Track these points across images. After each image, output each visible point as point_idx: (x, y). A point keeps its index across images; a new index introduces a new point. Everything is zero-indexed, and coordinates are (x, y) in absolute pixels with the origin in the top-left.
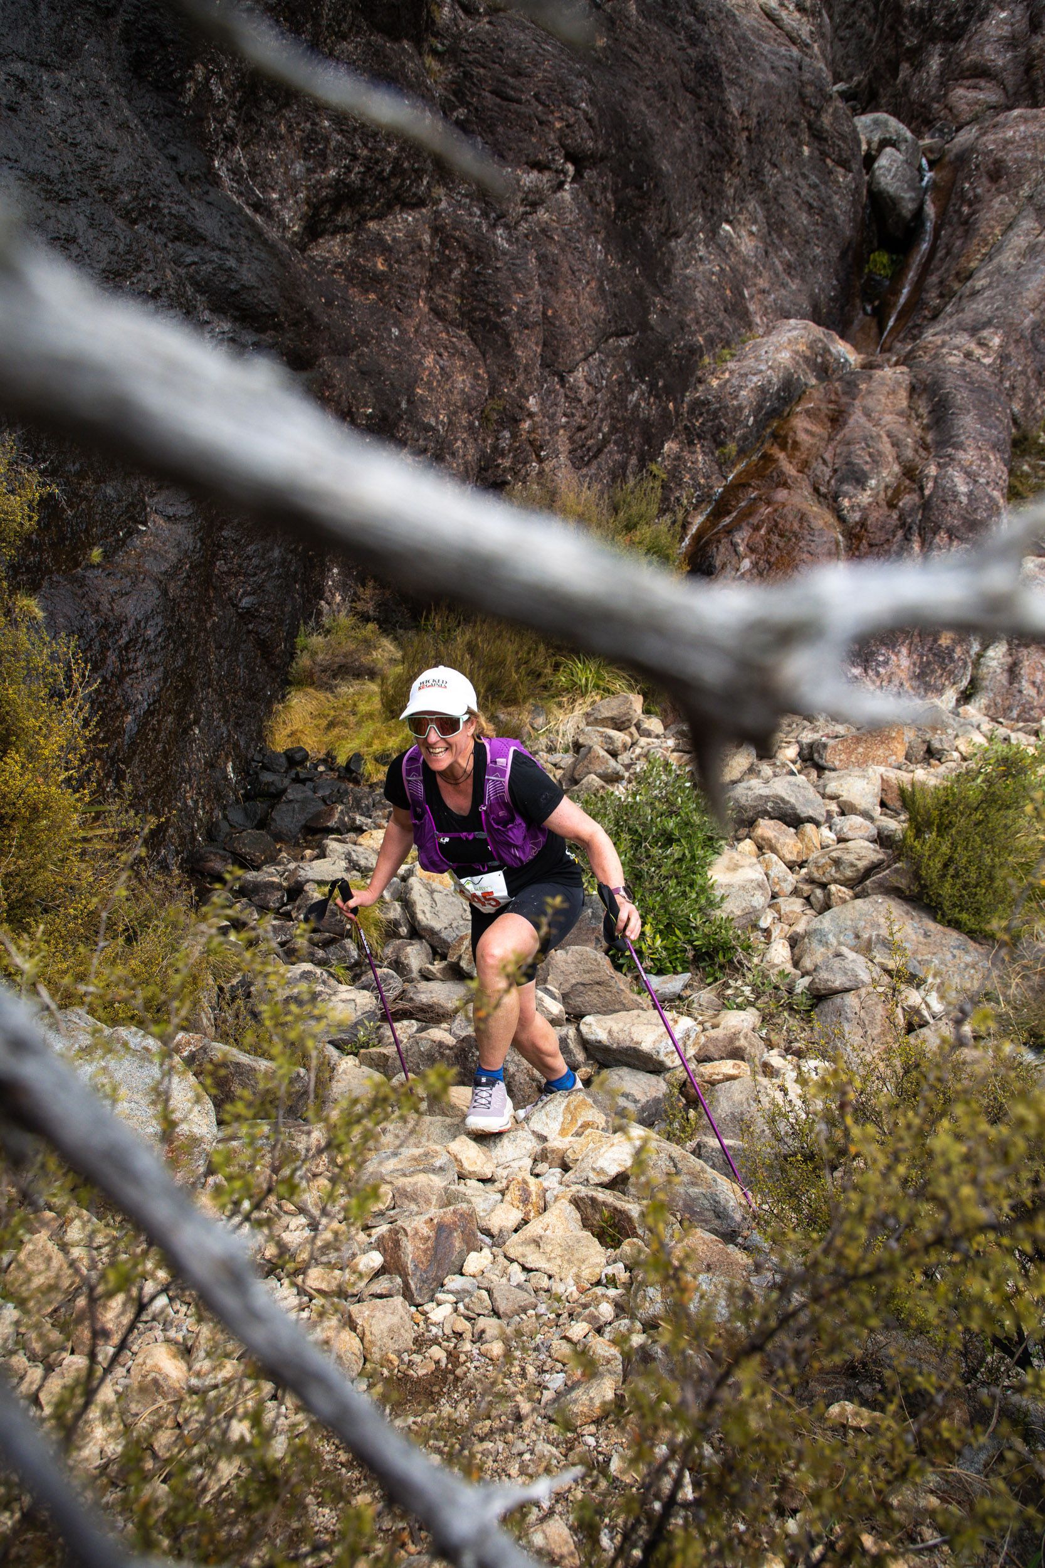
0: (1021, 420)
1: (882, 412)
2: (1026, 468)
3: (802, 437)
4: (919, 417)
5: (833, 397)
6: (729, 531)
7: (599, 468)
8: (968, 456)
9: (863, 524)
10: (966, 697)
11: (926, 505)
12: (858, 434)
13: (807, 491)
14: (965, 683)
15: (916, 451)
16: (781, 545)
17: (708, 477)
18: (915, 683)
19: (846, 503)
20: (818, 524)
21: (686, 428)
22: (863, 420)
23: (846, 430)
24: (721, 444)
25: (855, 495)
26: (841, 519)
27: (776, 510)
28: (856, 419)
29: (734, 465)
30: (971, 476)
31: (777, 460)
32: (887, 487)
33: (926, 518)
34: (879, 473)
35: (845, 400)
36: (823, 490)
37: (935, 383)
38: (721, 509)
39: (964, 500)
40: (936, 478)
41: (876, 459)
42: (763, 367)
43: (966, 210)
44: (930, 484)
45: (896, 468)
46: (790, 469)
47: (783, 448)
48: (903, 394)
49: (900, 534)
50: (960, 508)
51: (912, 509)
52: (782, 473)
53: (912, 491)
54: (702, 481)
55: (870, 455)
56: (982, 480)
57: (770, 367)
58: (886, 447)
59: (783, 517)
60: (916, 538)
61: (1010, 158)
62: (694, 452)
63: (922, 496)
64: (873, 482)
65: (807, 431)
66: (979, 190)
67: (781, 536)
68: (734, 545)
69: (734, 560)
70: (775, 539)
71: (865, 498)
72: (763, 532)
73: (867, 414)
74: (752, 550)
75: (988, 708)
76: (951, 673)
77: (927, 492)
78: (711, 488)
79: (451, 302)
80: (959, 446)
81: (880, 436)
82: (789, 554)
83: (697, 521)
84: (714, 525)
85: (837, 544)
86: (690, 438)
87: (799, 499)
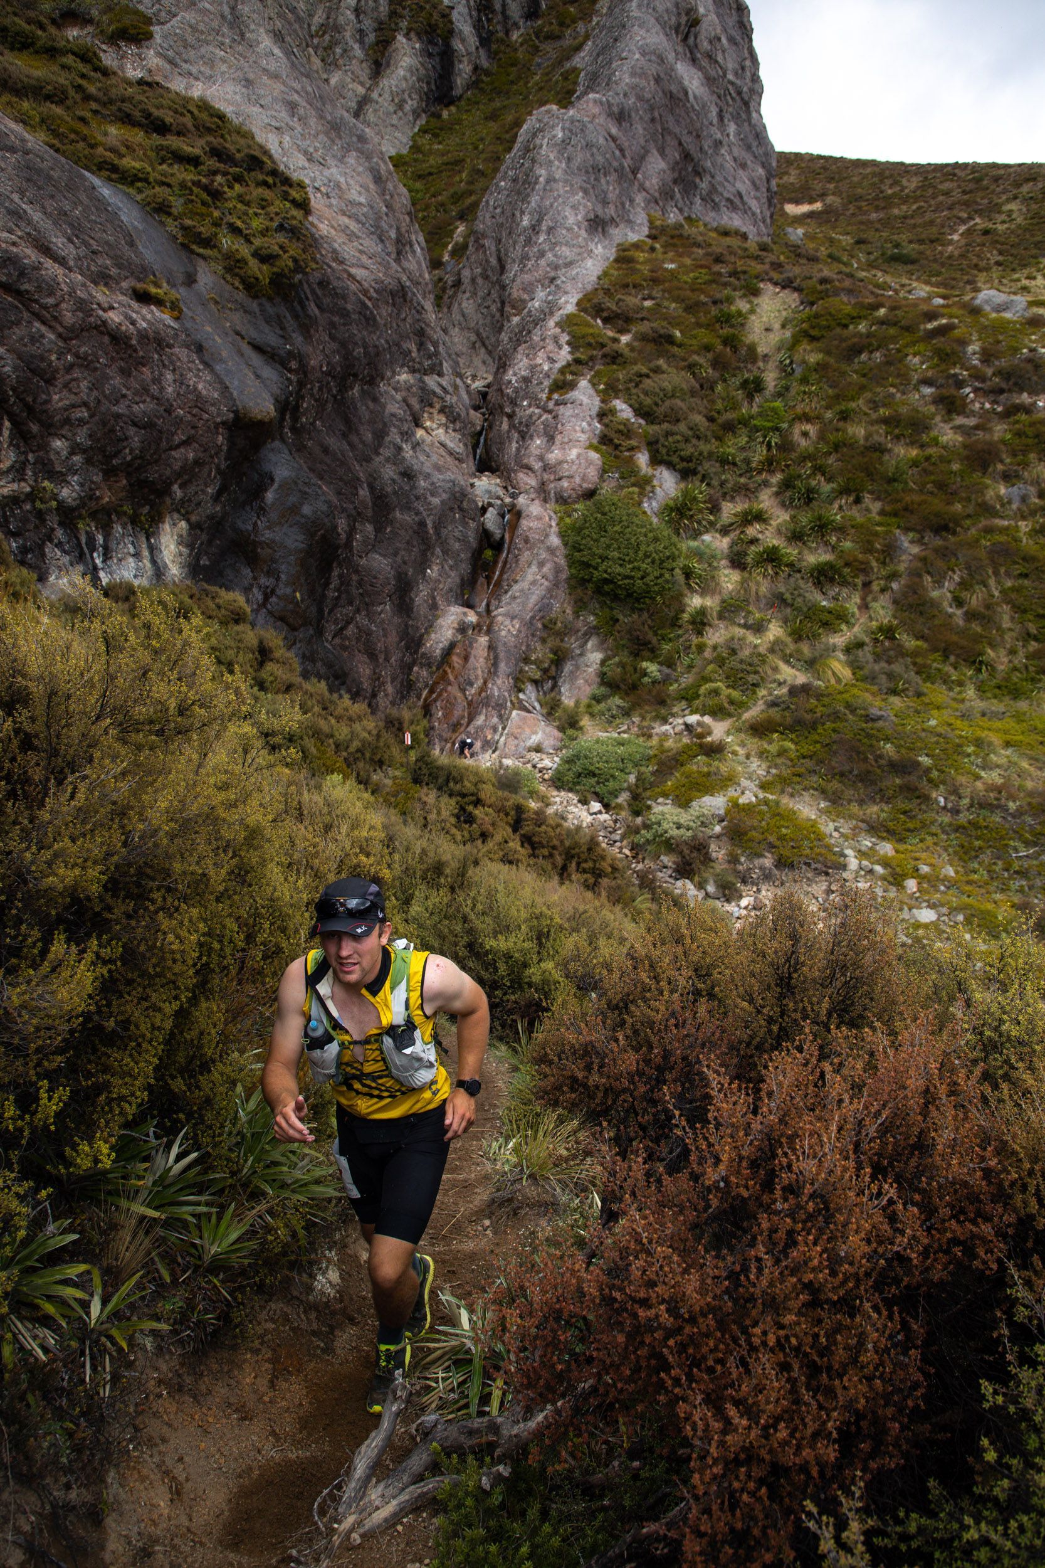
3: (456, 665)
5: (465, 648)
6: (435, 700)
8: (499, 682)
10: (494, 751)
11: (487, 696)
12: (472, 665)
13: (457, 687)
14: (494, 748)
15: (487, 675)
16: (450, 707)
19: (468, 692)
20: (460, 700)
21: (420, 662)
22: (474, 660)
23: (469, 664)
24: (431, 667)
26: (466, 698)
27: (448, 693)
28: (472, 659)
29: (435, 674)
30: (499, 689)
31: (448, 674)
32: (479, 688)
33: (487, 702)
34: (477, 682)
35: (469, 650)
36: (461, 687)
38: (431, 692)
39: (496, 698)
41: (477, 676)
43: (516, 551)
44: (489, 689)
45: (482, 681)
46: (451, 677)
47: (450, 669)
49: (481, 704)
50: (495, 700)
51: (484, 697)
52: (450, 680)
53: (485, 691)
55: (475, 674)
56: (502, 690)
58: (479, 672)
59: (450, 696)
60: (484, 708)
62: (423, 671)
63: (487, 694)
64: (475, 685)
65: (457, 662)
66: (521, 546)
68: (437, 706)
69: (437, 712)
70: (448, 705)
71: (473, 691)
72: (445, 702)
73: (475, 657)
74: (442, 708)
75: (498, 754)
76: (490, 746)
77: (488, 692)
79: (362, 647)
80: (499, 676)
81: (478, 667)
82: (452, 711)
83: (425, 693)
85: (465, 706)
86: (422, 666)
87: (453, 690)
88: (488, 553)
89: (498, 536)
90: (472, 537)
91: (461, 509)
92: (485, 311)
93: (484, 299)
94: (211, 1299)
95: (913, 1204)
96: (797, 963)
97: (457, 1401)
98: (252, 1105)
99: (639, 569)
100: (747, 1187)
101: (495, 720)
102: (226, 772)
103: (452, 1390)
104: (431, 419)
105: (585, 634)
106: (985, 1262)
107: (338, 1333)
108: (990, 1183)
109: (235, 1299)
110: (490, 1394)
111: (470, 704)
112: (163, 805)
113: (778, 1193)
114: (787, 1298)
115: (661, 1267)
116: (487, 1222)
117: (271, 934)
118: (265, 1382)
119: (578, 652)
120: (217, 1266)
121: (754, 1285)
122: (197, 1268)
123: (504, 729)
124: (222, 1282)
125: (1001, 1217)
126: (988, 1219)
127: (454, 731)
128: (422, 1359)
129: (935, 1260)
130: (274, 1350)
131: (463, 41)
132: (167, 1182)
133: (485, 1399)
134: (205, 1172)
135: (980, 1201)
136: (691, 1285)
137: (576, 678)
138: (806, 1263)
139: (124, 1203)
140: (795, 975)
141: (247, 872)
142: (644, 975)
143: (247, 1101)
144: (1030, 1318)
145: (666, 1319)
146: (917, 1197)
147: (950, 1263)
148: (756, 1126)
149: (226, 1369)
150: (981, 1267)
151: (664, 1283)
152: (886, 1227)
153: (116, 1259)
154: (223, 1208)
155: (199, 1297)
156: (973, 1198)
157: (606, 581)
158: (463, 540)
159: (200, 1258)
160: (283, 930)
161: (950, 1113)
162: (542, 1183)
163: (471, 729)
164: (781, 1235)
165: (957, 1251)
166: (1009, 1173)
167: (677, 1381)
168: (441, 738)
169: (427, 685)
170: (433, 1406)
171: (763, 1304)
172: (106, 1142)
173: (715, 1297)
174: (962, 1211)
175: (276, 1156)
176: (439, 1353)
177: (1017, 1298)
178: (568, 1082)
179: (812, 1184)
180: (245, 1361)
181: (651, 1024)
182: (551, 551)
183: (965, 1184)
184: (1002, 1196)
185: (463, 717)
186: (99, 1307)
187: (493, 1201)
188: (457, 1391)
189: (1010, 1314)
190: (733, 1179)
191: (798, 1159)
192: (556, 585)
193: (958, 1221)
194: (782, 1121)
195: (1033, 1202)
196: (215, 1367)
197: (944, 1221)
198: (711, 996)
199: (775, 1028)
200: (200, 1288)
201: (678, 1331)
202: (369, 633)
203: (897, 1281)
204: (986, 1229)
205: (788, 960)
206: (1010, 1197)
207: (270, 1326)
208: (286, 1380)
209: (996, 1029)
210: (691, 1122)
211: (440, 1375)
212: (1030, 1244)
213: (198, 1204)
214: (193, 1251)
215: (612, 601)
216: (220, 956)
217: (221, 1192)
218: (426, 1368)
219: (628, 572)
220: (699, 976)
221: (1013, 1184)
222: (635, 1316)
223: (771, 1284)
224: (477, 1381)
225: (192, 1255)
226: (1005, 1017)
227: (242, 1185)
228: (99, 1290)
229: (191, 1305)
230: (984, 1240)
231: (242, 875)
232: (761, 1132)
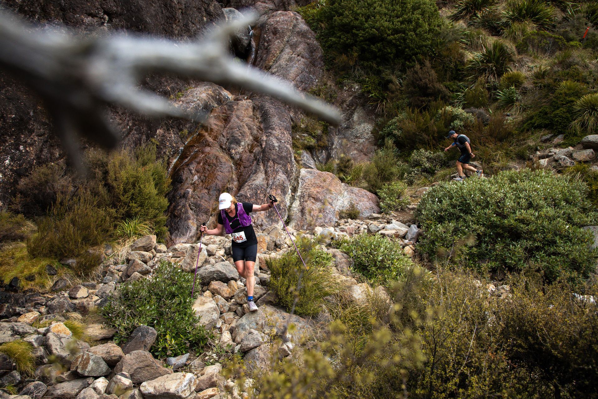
0: (294, 119)
1: (243, 117)
2: (298, 136)
3: (214, 127)
4: (257, 118)
5: (224, 111)
6: (188, 165)
7: (129, 141)
8: (277, 132)
9: (241, 159)
10: (287, 223)
11: (264, 151)
12: (235, 125)
13: (218, 148)
14: (286, 218)
15: (258, 131)
16: (209, 169)
17: (177, 143)
18: (268, 220)
19: (233, 151)
20: (223, 160)
21: (166, 124)
22: (237, 120)
23: (231, 124)
24: (181, 130)
25: (236, 149)
26: (232, 158)
27: (206, 156)
28: (234, 119)
29: (187, 138)
30: (279, 140)
31: (204, 136)
32: (248, 145)
33: (264, 156)
34: (245, 140)
35: (229, 112)
36: (224, 147)
37: (262, 106)
38: (183, 156)
39: (277, 149)
40: (266, 141)
41: (243, 134)
42: (195, 100)
43: (266, 44)
44: (264, 143)
45: (251, 138)
46: (210, 139)
47: (207, 131)
48: (251, 110)
49: (255, 162)
50: (276, 152)
51: (258, 153)
52: (207, 141)
53: (258, 146)
54: (174, 145)
55: (241, 133)
56: (283, 141)
57: (198, 100)
58: (246, 130)
59: (209, 158)
60: (261, 164)
61: (279, 27)
62: (170, 134)
63: (262, 148)
64: (243, 143)
65: (215, 124)
66: (270, 38)
67: (209, 165)
68: (190, 170)
69: (191, 176)
70: (207, 167)
71: (240, 149)
72: (201, 164)
73: (238, 117)
74: (198, 172)
75: (295, 226)
76: (280, 214)
77: (263, 146)
78: (179, 148)
80: (273, 129)
81: (243, 126)
82: (213, 172)
83: (174, 161)
84: (181, 163)
85: (232, 167)
86: (168, 128)
87: (215, 151)
89: (245, 42)
99: (410, 21)
101: (281, 176)
105: (351, 105)
111: (238, 163)
123: (294, 190)
157: (373, 40)
168: (197, 208)
182: (302, 34)
185: (230, 180)
192: (313, 63)
215: (378, 64)
219: (398, 25)
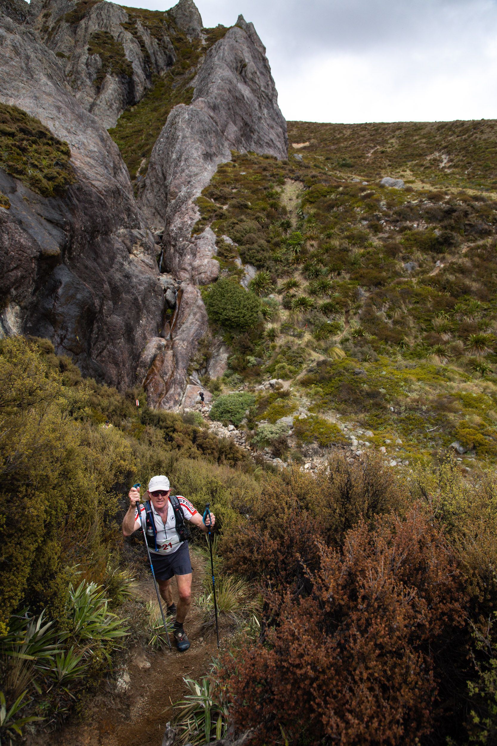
1: (169, 361)
3: (158, 365)
4: (174, 361)
6: (149, 383)
8: (179, 372)
11: (174, 379)
12: (166, 365)
14: (180, 403)
15: (173, 369)
18: (174, 405)
19: (165, 378)
20: (161, 382)
23: (164, 364)
24: (146, 367)
26: (164, 381)
27: (155, 379)
28: (165, 362)
29: (148, 371)
31: (154, 370)
32: (170, 375)
33: (174, 381)
35: (163, 357)
36: (161, 376)
37: (176, 355)
38: (147, 379)
39: (179, 379)
42: (151, 354)
43: (182, 309)
44: (175, 376)
45: (171, 372)
46: (156, 372)
47: (155, 367)
48: (172, 357)
50: (178, 381)
53: (173, 376)
55: (168, 370)
56: (181, 375)
58: (170, 368)
59: (156, 381)
60: (173, 384)
62: (142, 369)
64: (168, 374)
66: (184, 306)
68: (150, 386)
69: (151, 389)
70: (156, 385)
71: (167, 377)
72: (154, 383)
73: (167, 360)
74: (153, 387)
79: (111, 361)
80: (179, 369)
81: (169, 365)
82: (158, 387)
83: (144, 380)
84: (147, 382)
85: (164, 384)
86: (141, 367)
87: (158, 377)
88: (169, 311)
89: (173, 303)
90: (161, 304)
91: (154, 291)
92: (158, 198)
93: (157, 192)
94: (64, 700)
95: (422, 597)
96: (351, 485)
97: (198, 735)
98: (78, 593)
99: (241, 313)
100: (342, 599)
101: (179, 390)
102: (53, 423)
103: (196, 729)
104: (137, 250)
105: (219, 345)
106: (459, 622)
107: (131, 708)
108: (455, 582)
109: (77, 698)
110: (215, 728)
111: (166, 383)
112: (24, 441)
113: (359, 600)
114: (369, 653)
115: (306, 646)
116: (201, 639)
117: (79, 504)
118: (96, 741)
119: (216, 354)
120: (66, 681)
121: (352, 649)
122: (56, 684)
123: (184, 394)
124: (70, 689)
125: (463, 599)
126: (457, 600)
127: (160, 397)
128: (178, 715)
129: (435, 624)
130: (99, 722)
131: (138, 76)
132: (37, 640)
133: (213, 731)
134: (56, 631)
135: (451, 592)
136: (321, 654)
137: (216, 367)
138: (377, 634)
139: (15, 654)
140: (350, 492)
141: (68, 473)
142: (274, 501)
143: (75, 590)
144: (483, 647)
145: (311, 673)
146: (424, 594)
147: (442, 625)
148: (344, 568)
149: (74, 737)
150: (457, 624)
151: (308, 655)
152: (411, 611)
153: (12, 685)
154: (67, 650)
155: (58, 700)
156: (449, 591)
157: (226, 320)
158: (157, 306)
159: (57, 678)
160: (86, 502)
161: (433, 550)
162: (227, 615)
163: (168, 395)
164: (363, 621)
165: (446, 618)
166: (463, 576)
167: (319, 705)
168: (153, 401)
169: (144, 376)
170: (187, 739)
171: (359, 659)
172: (4, 622)
173: (333, 658)
174: (444, 598)
175: (93, 618)
176: (186, 710)
177: (476, 638)
178: (242, 560)
179: (376, 593)
180: (84, 731)
181: (281, 526)
182: (199, 307)
183: (444, 584)
184: (462, 588)
185: (163, 390)
186: (5, 713)
187: (203, 628)
188: (198, 730)
189: (473, 646)
190: (335, 596)
191: (368, 582)
192: (203, 323)
193: (443, 603)
194: (355, 564)
195: (477, 589)
196: (68, 737)
197: (436, 604)
198: (307, 509)
199: (343, 519)
200: (58, 695)
201: (316, 678)
202: (114, 353)
203: (419, 637)
204: (457, 605)
205: (346, 484)
206: (466, 588)
207: (96, 709)
208: (107, 738)
209: (442, 509)
210: (312, 571)
211: (189, 722)
212: (477, 610)
213: (54, 649)
214: (53, 675)
215: (230, 329)
216: (56, 517)
217: (66, 641)
218: (181, 719)
219: (236, 315)
220: (300, 500)
221: (466, 581)
222: (294, 673)
223: (362, 647)
224: (208, 721)
225: (52, 677)
226: (446, 503)
227: (77, 636)
228: (4, 704)
229: (54, 705)
230: (457, 611)
231: (66, 475)
232: (346, 571)
